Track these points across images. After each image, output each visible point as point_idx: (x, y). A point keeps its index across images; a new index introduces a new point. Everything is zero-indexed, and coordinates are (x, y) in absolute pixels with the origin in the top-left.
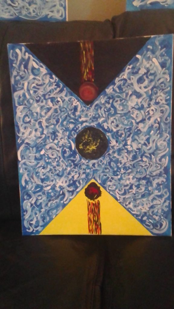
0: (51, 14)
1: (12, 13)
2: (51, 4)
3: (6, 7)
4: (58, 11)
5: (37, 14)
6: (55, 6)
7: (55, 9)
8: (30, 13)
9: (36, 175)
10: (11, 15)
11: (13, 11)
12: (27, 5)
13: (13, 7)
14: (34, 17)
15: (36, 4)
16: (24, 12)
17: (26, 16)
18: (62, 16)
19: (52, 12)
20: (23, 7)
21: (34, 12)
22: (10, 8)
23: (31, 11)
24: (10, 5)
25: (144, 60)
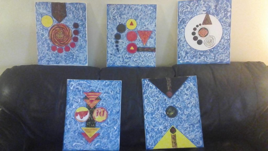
0: (150, 65)
1: (135, 64)
2: (150, 61)
3: (134, 62)
4: (153, 64)
5: (145, 65)
6: (151, 62)
7: (151, 63)
8: (142, 64)
9: (151, 125)
10: (135, 65)
11: (136, 64)
12: (141, 62)
13: (136, 62)
14: (144, 66)
15: (145, 61)
16: (140, 64)
17: (140, 65)
18: (154, 65)
19: (150, 64)
20: (140, 62)
21: (144, 64)
22: (135, 63)
23: (143, 64)
24: (135, 62)
25: (188, 84)
